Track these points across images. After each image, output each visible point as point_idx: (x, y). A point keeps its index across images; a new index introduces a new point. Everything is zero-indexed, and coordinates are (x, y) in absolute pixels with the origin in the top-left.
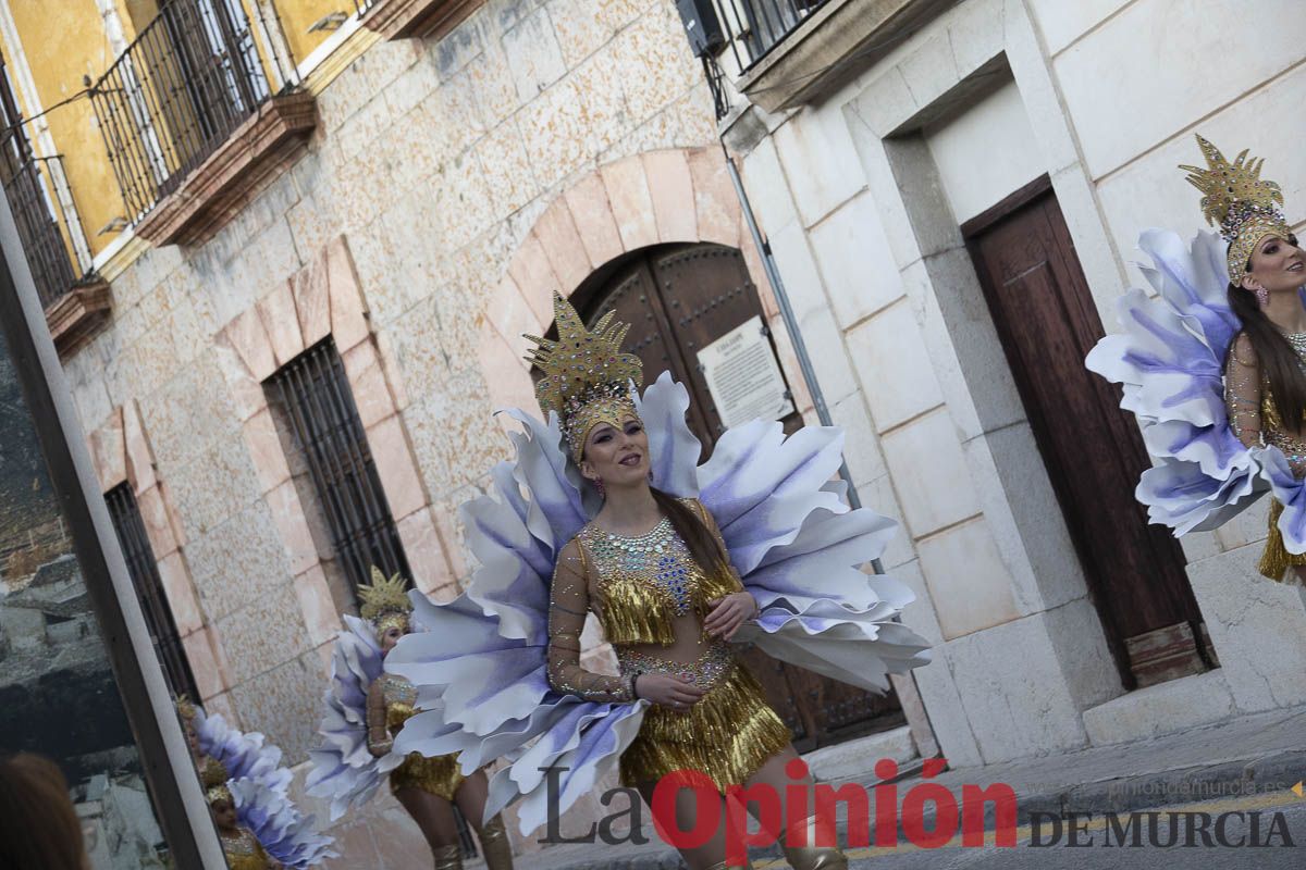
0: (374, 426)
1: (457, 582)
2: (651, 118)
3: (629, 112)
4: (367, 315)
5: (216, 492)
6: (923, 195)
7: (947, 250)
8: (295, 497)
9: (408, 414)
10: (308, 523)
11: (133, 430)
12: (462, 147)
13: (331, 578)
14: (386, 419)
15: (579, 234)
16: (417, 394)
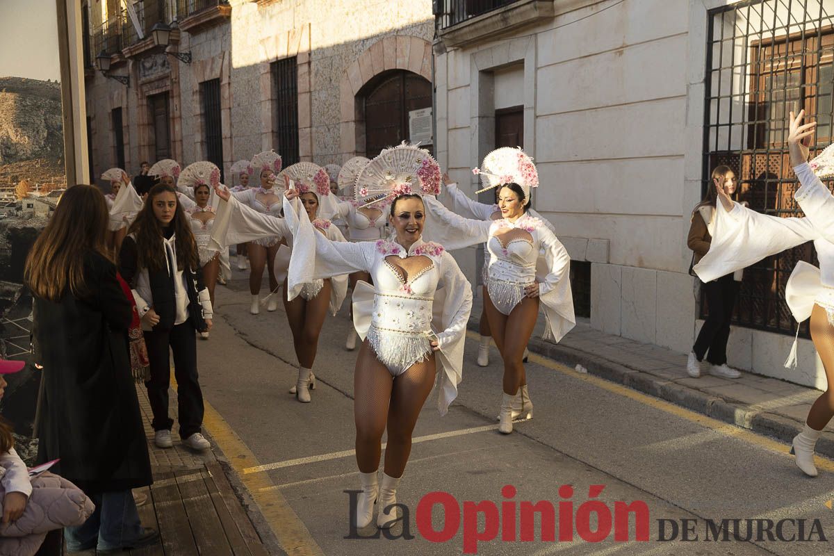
0: (301, 93)
1: (312, 156)
4: (310, 55)
5: (246, 94)
6: (486, 95)
7: (488, 117)
8: (270, 107)
9: (313, 94)
10: (272, 117)
11: (226, 62)
12: (356, 9)
13: (274, 138)
14: (305, 92)
15: (383, 56)
16: (318, 88)
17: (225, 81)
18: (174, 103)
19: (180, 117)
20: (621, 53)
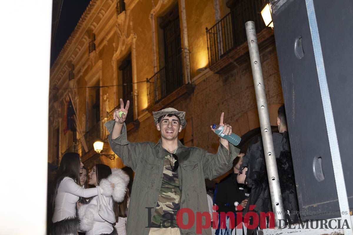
2: (274, 96)
3: (269, 94)
4: (192, 135)
12: (225, 99)
15: (248, 122)
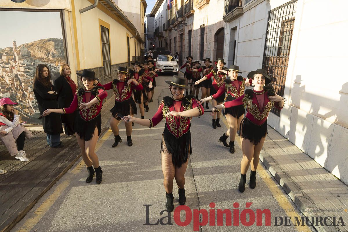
1: (206, 51)
6: (232, 36)
7: (232, 42)
8: (200, 37)
10: (200, 40)
13: (200, 46)
16: (208, 33)
17: (192, 31)
18: (184, 36)
19: (185, 40)
20: (253, 24)
